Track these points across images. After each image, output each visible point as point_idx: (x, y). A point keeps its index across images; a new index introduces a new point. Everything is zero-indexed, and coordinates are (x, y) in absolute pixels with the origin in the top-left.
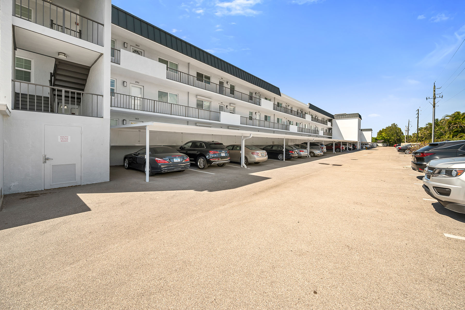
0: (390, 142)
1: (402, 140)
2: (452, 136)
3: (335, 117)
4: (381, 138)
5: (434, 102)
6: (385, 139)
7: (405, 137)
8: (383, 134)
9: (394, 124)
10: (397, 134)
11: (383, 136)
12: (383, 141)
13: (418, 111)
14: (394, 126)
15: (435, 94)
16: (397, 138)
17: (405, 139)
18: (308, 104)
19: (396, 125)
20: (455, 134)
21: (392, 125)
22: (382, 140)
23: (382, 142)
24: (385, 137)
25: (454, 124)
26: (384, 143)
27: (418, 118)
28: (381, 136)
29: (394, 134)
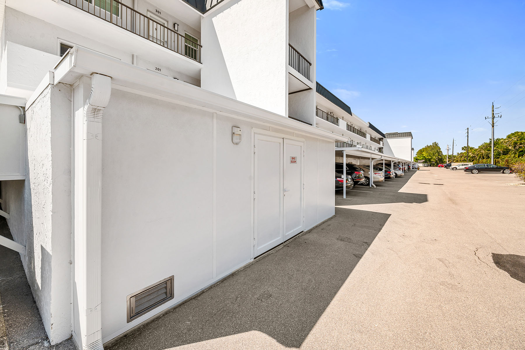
0: (431, 162)
1: (443, 160)
2: (518, 156)
3: (386, 136)
4: (422, 158)
5: (493, 121)
6: (426, 159)
7: (447, 156)
8: (424, 153)
9: (436, 142)
10: (438, 153)
11: (424, 155)
12: (424, 160)
13: (468, 130)
14: (436, 145)
15: (493, 113)
16: (438, 157)
17: (447, 159)
18: (367, 123)
19: (437, 143)
20: (521, 153)
21: (433, 143)
22: (422, 160)
23: (423, 162)
24: (426, 156)
25: (520, 144)
26: (425, 163)
27: (468, 137)
28: (422, 156)
29: (435, 154)
